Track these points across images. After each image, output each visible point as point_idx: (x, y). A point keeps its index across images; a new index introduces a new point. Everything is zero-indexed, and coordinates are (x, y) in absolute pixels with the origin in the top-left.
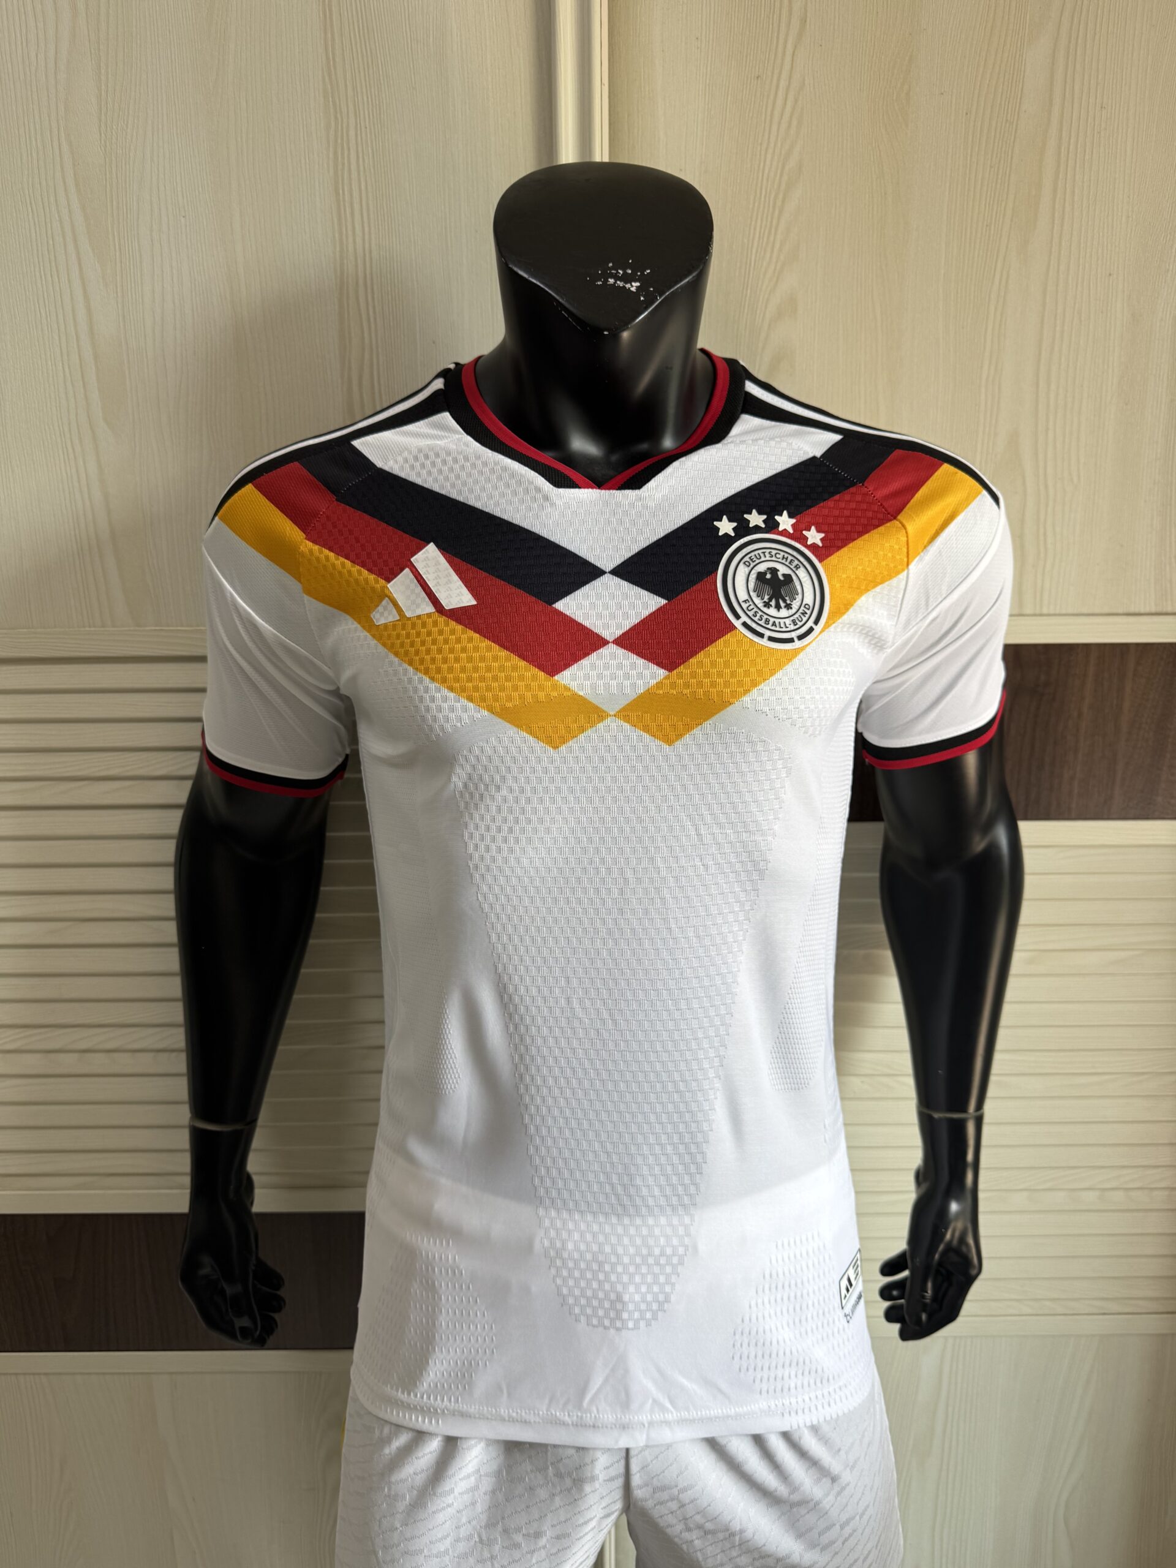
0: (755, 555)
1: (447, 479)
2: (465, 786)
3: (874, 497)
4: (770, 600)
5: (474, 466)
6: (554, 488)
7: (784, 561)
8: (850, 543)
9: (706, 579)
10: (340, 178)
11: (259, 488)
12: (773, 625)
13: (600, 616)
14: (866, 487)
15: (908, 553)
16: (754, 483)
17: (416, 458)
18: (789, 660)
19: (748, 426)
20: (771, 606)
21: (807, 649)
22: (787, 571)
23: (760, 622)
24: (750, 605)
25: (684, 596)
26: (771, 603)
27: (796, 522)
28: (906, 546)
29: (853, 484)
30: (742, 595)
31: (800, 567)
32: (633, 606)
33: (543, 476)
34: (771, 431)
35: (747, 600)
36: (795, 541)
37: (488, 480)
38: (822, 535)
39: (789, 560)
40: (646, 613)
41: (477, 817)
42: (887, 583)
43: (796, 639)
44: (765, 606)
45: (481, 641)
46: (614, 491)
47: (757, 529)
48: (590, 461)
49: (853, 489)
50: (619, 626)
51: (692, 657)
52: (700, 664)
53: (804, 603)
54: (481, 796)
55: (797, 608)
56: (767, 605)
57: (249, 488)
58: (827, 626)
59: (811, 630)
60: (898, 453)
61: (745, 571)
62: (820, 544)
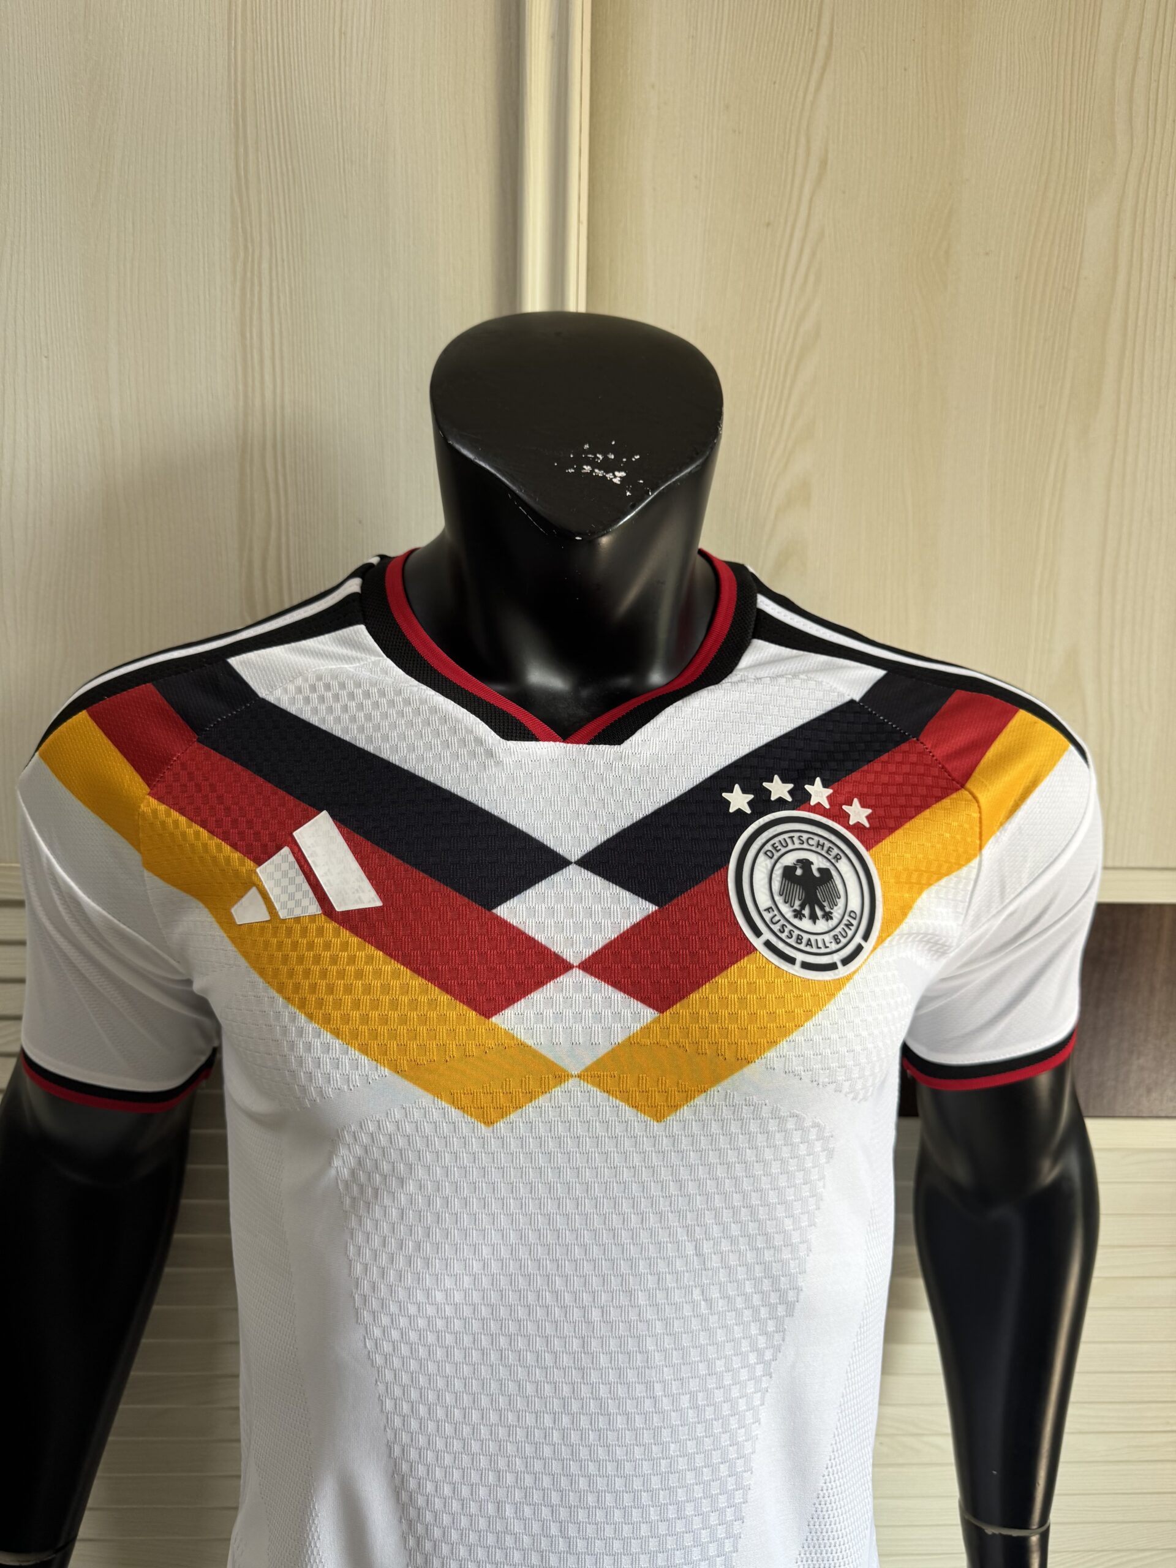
0: (780, 841)
1: (353, 719)
2: (353, 1173)
3: (933, 756)
4: (802, 907)
5: (392, 703)
6: (502, 740)
7: (819, 850)
8: (906, 822)
9: (712, 876)
10: (248, 318)
11: (94, 717)
12: (807, 945)
13: (560, 927)
14: (922, 743)
15: (981, 833)
16: (775, 737)
17: (313, 688)
18: (831, 995)
19: (762, 655)
20: (804, 916)
21: (856, 977)
22: (825, 864)
23: (788, 941)
24: (776, 915)
25: (683, 900)
26: (803, 912)
27: (833, 793)
28: (978, 825)
29: (904, 739)
30: (764, 901)
31: (840, 858)
32: (607, 913)
33: (487, 723)
34: (792, 663)
35: (771, 908)
36: (833, 820)
37: (410, 724)
38: (869, 811)
39: (825, 848)
40: (626, 924)
41: (369, 1225)
42: (954, 874)
43: (839, 965)
44: (795, 916)
45: (385, 963)
46: (585, 746)
47: (781, 804)
48: (552, 697)
49: (905, 746)
50: (588, 941)
51: (693, 990)
52: (705, 1001)
53: (849, 909)
54: (376, 1191)
55: (839, 917)
56: (798, 915)
57: (83, 715)
58: (881, 940)
59: (859, 949)
60: (959, 695)
61: (766, 865)
62: (867, 825)
